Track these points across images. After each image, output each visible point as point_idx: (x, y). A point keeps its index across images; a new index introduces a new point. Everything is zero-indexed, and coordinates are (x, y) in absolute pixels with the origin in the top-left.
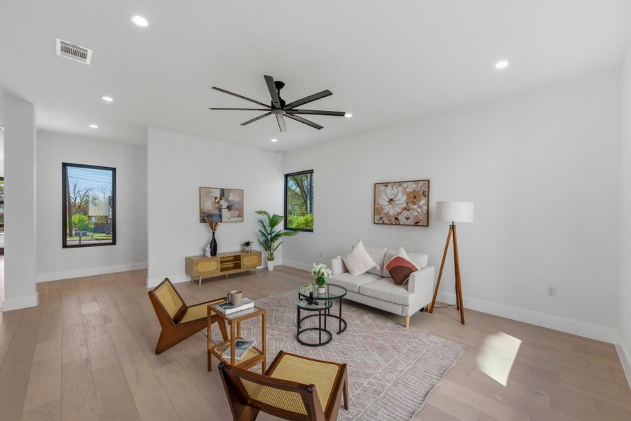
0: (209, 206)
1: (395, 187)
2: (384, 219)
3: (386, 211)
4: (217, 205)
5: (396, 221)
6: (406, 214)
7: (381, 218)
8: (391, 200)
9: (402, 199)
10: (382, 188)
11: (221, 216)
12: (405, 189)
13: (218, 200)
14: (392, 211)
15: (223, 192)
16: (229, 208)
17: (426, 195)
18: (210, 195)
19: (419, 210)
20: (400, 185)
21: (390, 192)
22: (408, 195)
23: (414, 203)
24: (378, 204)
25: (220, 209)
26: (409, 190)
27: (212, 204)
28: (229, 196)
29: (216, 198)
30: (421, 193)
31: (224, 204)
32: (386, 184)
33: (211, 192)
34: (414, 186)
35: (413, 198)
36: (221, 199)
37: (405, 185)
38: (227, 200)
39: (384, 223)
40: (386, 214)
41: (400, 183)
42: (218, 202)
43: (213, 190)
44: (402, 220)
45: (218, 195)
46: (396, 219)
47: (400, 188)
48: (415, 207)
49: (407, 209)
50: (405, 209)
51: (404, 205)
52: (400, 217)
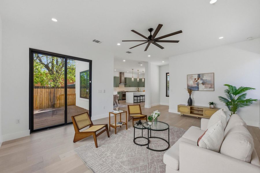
0: (191, 83)
4: (196, 82)
11: (198, 88)
13: (197, 80)
15: (199, 76)
16: (203, 84)
18: (192, 78)
25: (198, 84)
27: (193, 82)
28: (203, 77)
29: (195, 79)
31: (200, 81)
33: (192, 77)
36: (198, 79)
38: (202, 79)
42: (197, 81)
43: (193, 76)
45: (197, 78)
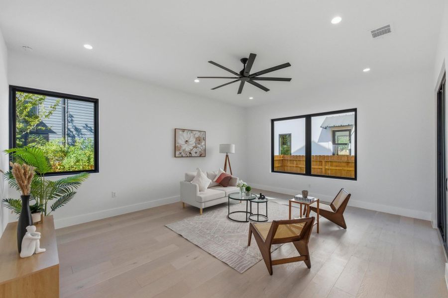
1: (188, 133)
2: (182, 153)
3: (183, 148)
5: (190, 155)
6: (195, 150)
7: (181, 153)
8: (187, 141)
9: (192, 141)
10: (181, 132)
12: (195, 135)
14: (187, 148)
17: (204, 139)
19: (202, 148)
20: (192, 132)
21: (186, 136)
22: (196, 139)
23: (199, 144)
24: (178, 143)
26: (197, 136)
30: (202, 138)
32: (183, 130)
34: (199, 134)
35: (199, 140)
37: (195, 132)
39: (182, 157)
40: (184, 150)
41: (192, 131)
44: (194, 154)
46: (190, 153)
47: (191, 134)
48: (200, 146)
49: (196, 147)
50: (194, 147)
51: (194, 145)
52: (192, 152)
